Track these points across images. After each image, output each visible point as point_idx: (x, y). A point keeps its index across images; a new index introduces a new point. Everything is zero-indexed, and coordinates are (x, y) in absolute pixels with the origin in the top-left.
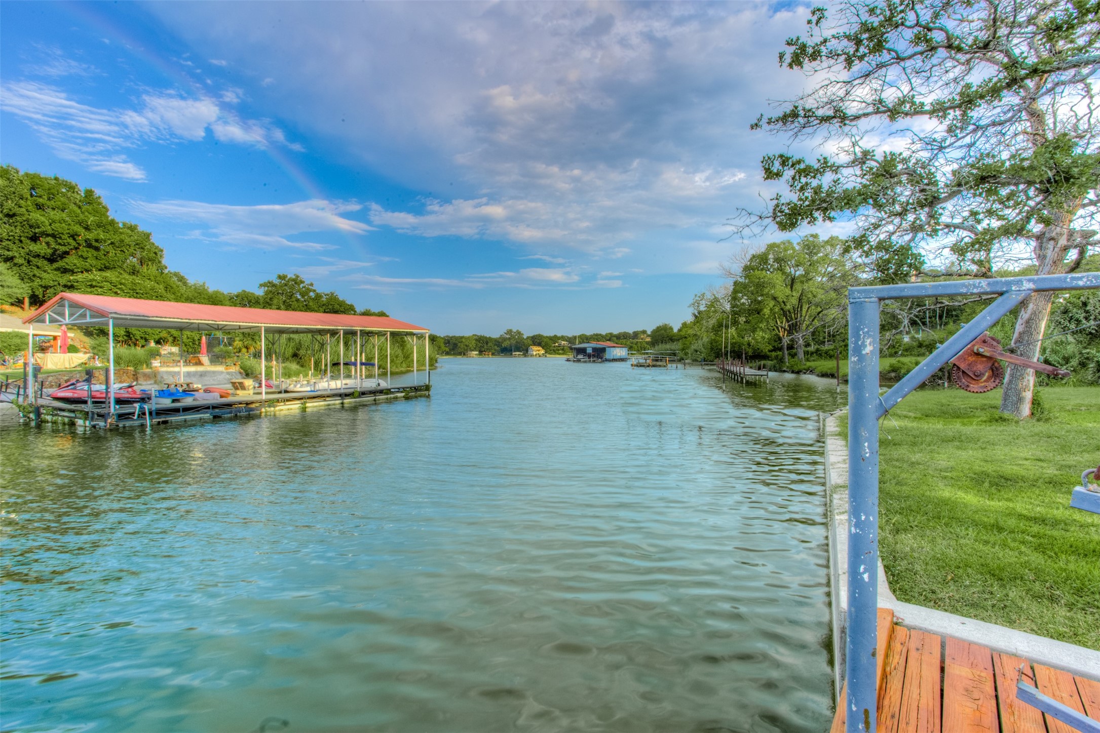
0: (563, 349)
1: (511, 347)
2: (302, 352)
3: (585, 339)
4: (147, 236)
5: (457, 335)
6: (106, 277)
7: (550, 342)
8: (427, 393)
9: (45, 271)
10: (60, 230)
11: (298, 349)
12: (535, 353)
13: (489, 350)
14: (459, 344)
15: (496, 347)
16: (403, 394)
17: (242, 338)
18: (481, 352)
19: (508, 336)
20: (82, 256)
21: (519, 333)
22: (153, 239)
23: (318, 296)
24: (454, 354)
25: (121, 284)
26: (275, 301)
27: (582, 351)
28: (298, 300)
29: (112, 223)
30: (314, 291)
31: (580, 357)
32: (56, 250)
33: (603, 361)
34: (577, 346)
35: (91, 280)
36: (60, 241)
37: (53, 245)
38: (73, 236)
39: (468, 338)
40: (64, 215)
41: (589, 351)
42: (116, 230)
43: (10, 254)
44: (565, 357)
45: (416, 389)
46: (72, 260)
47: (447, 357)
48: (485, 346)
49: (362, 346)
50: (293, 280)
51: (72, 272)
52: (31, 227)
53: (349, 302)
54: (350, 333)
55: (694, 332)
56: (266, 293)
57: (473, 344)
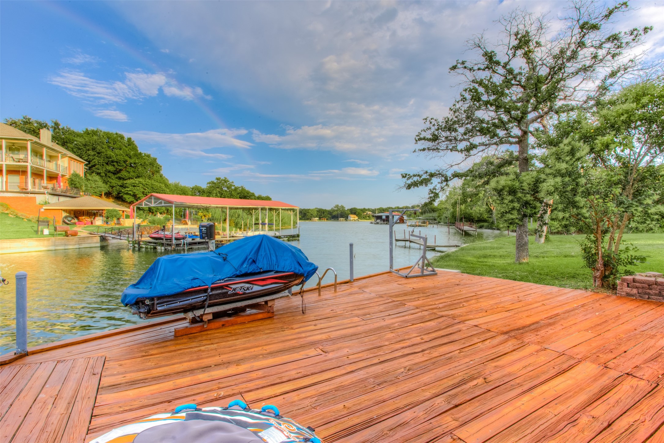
0: (369, 217)
1: (338, 215)
3: (382, 210)
4: (155, 160)
5: (306, 208)
6: (140, 182)
7: (361, 212)
8: (298, 238)
9: (112, 179)
10: (120, 159)
12: (352, 219)
13: (325, 217)
14: (307, 214)
15: (329, 215)
16: (287, 239)
17: (202, 211)
18: (320, 218)
19: (336, 209)
20: (128, 171)
21: (343, 207)
22: (158, 161)
23: (236, 189)
24: (304, 220)
25: (147, 185)
26: (215, 191)
27: (379, 218)
28: (226, 191)
29: (140, 154)
30: (234, 186)
31: (378, 221)
32: (117, 168)
34: (377, 215)
35: (133, 183)
36: (119, 164)
37: (116, 166)
38: (125, 162)
39: (313, 210)
40: (121, 152)
41: (384, 217)
42: (142, 157)
43: (99, 171)
44: (370, 221)
45: (293, 236)
46: (124, 174)
47: (301, 221)
48: (322, 214)
50: (224, 180)
51: (124, 179)
52: (107, 158)
55: (445, 206)
56: (210, 187)
57: (315, 213)
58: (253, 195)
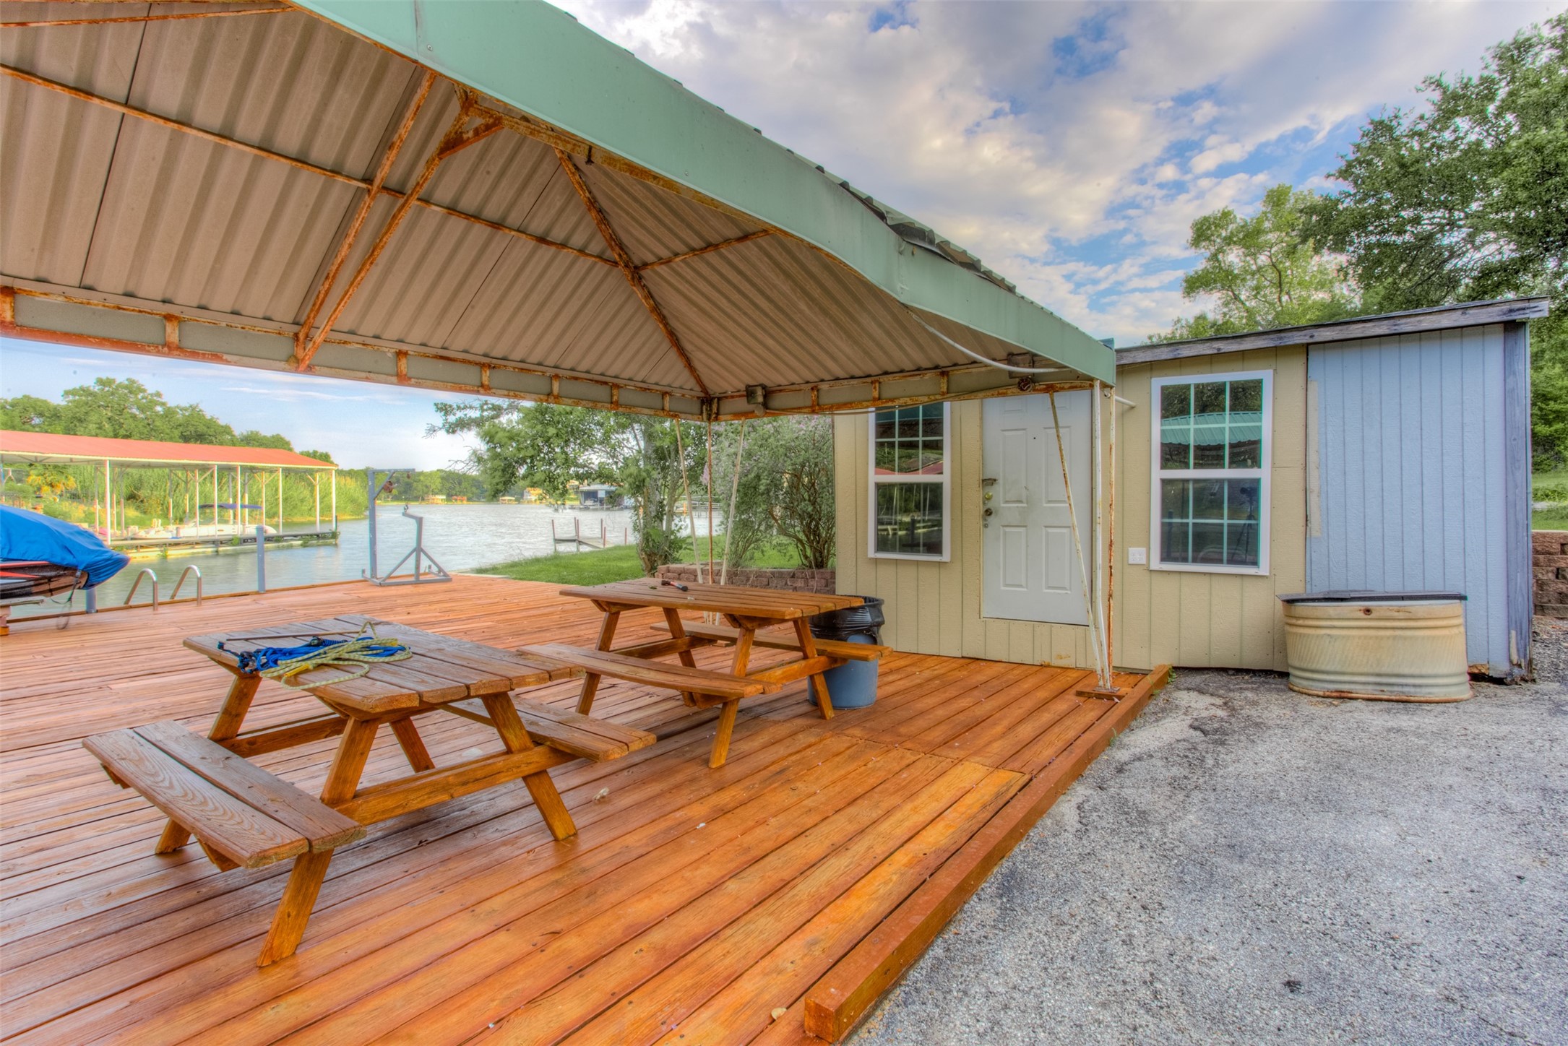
2: (143, 493)
8: (333, 541)
11: (137, 489)
12: (533, 498)
13: (462, 493)
14: (415, 484)
15: (474, 489)
16: (300, 542)
17: (42, 471)
18: (450, 496)
23: (169, 413)
24: (407, 500)
26: (94, 417)
27: (592, 495)
28: (134, 417)
30: (163, 404)
31: (589, 503)
33: (622, 509)
34: (586, 490)
39: (431, 474)
41: (601, 495)
45: (318, 536)
47: (395, 503)
48: (456, 487)
49: (244, 485)
50: (126, 387)
53: (222, 422)
54: (226, 470)
56: (78, 405)
57: (437, 483)
58: (227, 430)
